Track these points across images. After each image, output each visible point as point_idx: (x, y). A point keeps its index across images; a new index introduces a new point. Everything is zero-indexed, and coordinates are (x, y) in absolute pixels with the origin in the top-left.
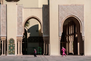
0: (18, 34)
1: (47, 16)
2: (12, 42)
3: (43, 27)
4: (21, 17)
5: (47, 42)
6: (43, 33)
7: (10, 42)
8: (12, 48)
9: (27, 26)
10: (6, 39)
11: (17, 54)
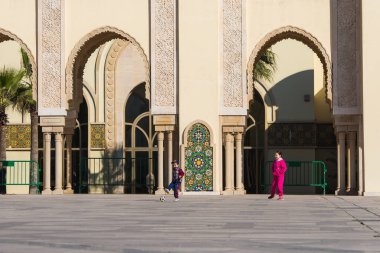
0: (227, 103)
1: (350, 29)
2: (199, 136)
3: (335, 74)
4: (240, 33)
5: (352, 137)
6: (336, 101)
7: (192, 139)
8: (199, 163)
9: (262, 74)
10: (177, 126)
11: (224, 189)
